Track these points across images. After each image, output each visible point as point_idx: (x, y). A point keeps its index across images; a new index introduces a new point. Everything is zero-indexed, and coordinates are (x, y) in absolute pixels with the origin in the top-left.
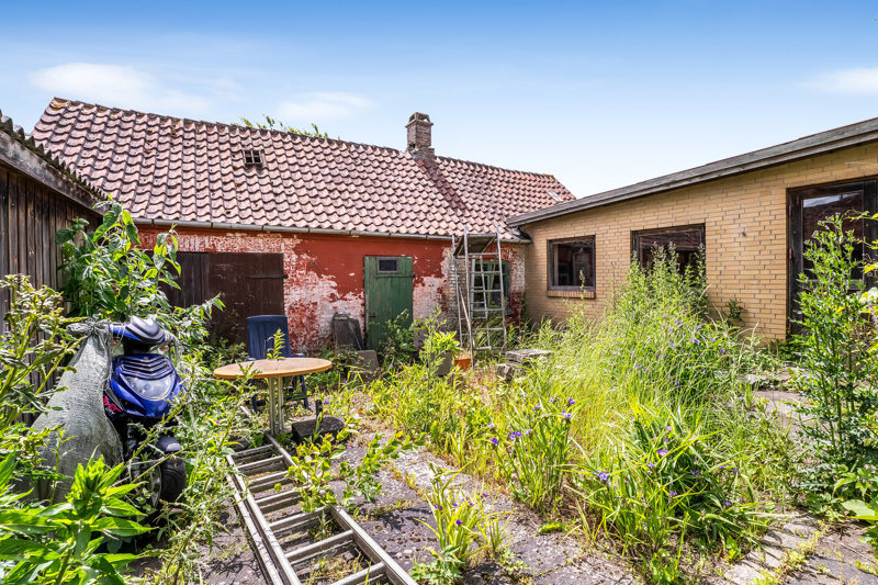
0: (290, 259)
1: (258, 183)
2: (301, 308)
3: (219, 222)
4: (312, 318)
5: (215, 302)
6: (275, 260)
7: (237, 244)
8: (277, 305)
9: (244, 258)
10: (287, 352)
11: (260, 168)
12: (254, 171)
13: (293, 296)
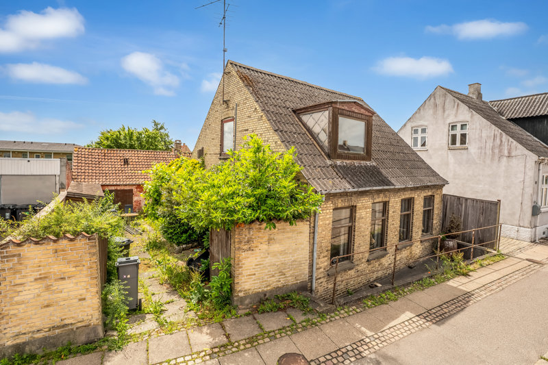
0: (135, 190)
1: (128, 169)
2: (136, 202)
3: (118, 183)
4: (140, 204)
5: (119, 204)
6: (131, 191)
7: (122, 188)
8: (131, 202)
9: (124, 190)
10: (132, 212)
11: (128, 164)
12: (126, 166)
13: (135, 199)
